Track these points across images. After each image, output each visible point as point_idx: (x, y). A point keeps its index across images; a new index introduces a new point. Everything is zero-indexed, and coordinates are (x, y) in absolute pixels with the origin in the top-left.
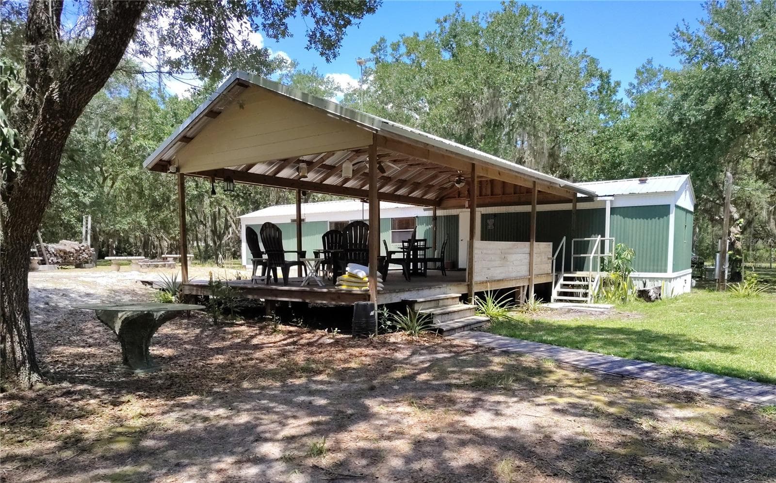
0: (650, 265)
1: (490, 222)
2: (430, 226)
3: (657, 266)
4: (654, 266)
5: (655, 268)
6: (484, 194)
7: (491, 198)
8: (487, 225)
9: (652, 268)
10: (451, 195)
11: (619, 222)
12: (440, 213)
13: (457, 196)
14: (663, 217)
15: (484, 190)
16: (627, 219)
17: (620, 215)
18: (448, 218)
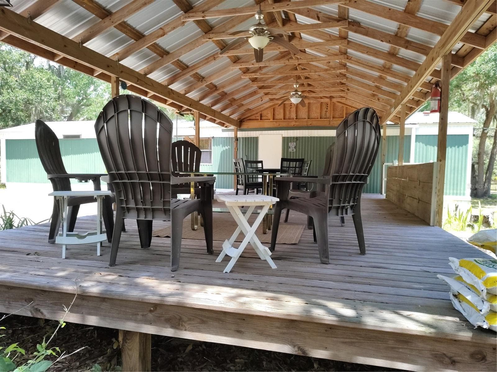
0: (450, 189)
1: (292, 145)
2: (227, 148)
3: (457, 190)
4: (453, 190)
5: (455, 191)
6: (287, 117)
7: (296, 122)
8: (288, 147)
9: (451, 191)
10: (253, 117)
11: (421, 149)
12: (241, 134)
13: (259, 118)
14: (462, 146)
15: (287, 113)
16: (428, 146)
17: (423, 143)
18: (246, 139)
